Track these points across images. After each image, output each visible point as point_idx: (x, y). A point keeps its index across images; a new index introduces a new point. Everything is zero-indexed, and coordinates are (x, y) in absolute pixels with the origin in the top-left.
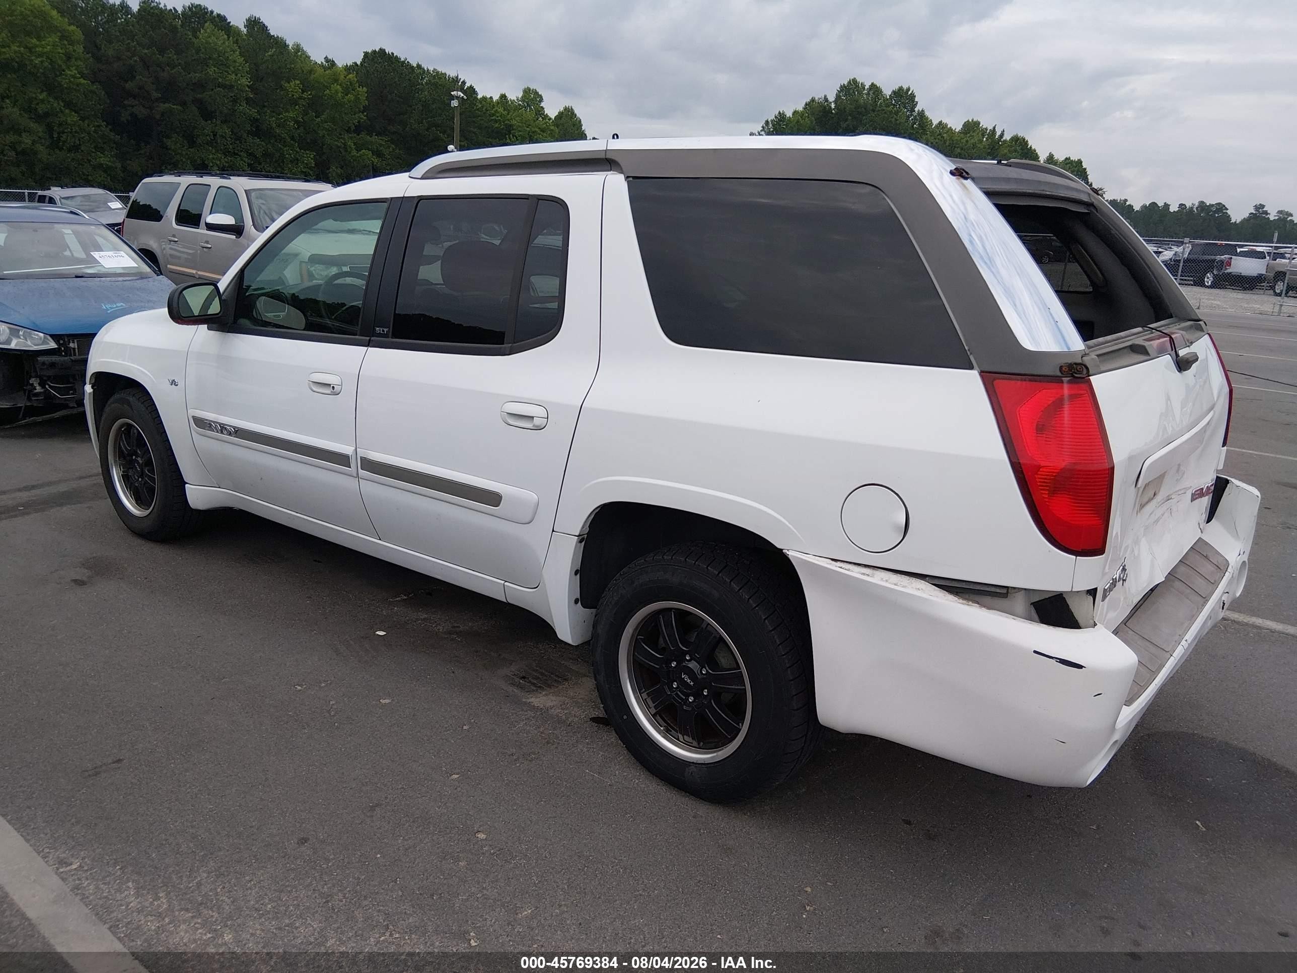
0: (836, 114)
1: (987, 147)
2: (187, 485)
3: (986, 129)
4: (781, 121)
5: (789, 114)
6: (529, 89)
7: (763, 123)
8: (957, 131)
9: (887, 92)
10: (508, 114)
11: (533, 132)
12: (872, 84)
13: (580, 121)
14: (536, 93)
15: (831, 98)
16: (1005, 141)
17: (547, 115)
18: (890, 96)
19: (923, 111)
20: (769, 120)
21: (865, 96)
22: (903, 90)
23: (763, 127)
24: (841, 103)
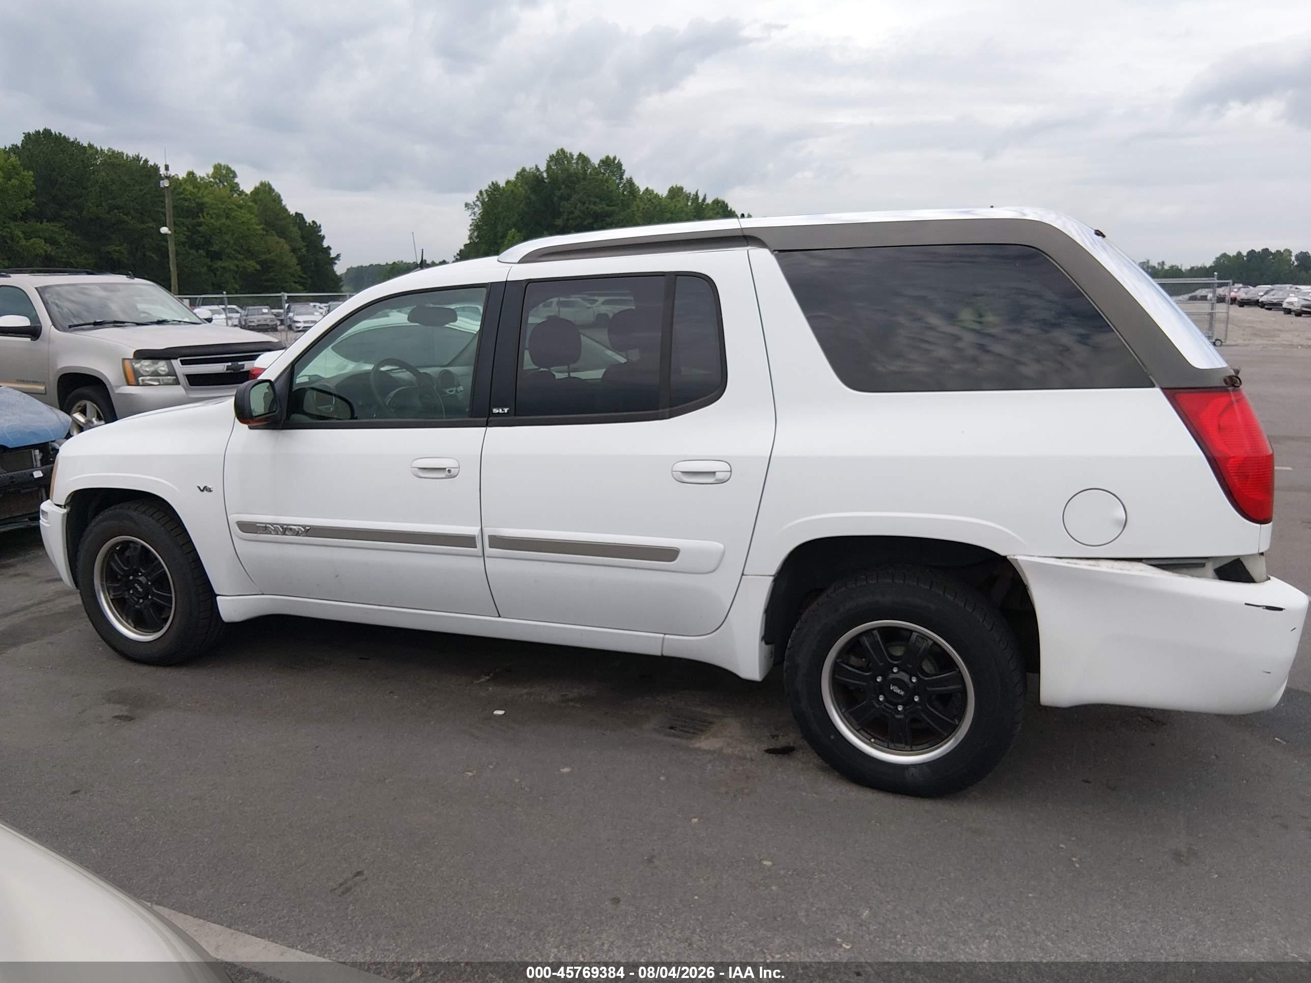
0: (550, 183)
1: (693, 211)
2: (218, 598)
3: (690, 194)
4: (495, 191)
5: (502, 184)
6: (220, 165)
7: (477, 193)
8: (663, 196)
9: (595, 161)
10: (199, 192)
11: (229, 209)
12: (580, 153)
13: (279, 196)
14: (228, 169)
15: (543, 168)
16: (708, 204)
17: (242, 192)
18: (599, 165)
19: (631, 178)
20: (483, 190)
21: (574, 165)
22: (610, 159)
23: (477, 197)
24: (553, 172)
